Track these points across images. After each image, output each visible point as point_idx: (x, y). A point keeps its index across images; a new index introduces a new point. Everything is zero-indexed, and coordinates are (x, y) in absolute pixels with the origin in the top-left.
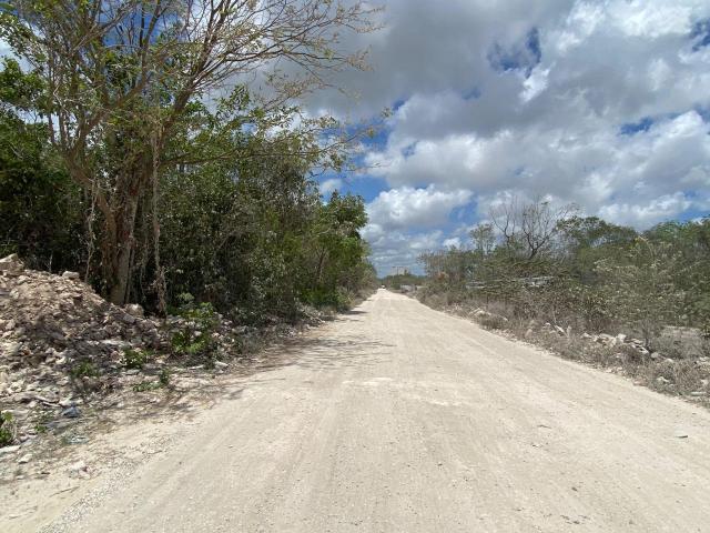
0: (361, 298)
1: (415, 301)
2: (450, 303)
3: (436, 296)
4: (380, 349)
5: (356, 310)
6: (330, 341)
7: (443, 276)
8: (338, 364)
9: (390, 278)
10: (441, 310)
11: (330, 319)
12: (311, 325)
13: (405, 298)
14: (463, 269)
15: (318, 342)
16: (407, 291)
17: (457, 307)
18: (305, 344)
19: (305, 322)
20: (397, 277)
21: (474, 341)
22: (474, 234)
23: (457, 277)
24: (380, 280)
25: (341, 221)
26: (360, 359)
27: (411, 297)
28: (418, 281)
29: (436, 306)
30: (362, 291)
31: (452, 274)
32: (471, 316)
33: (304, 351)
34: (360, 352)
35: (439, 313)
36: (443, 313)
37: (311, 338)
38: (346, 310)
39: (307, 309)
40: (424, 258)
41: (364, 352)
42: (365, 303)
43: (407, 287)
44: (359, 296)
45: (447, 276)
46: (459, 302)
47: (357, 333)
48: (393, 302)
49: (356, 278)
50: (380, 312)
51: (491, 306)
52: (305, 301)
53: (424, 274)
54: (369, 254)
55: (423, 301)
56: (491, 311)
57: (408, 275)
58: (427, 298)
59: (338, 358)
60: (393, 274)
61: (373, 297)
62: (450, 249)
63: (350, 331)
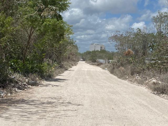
0: (63, 68)
1: (107, 72)
2: (132, 74)
3: (123, 68)
4: (70, 107)
5: (58, 77)
6: (33, 101)
7: (129, 52)
8: (35, 117)
9: (89, 53)
10: (125, 79)
11: (35, 84)
12: (19, 88)
13: (99, 69)
14: (144, 47)
15: (23, 101)
16: (101, 64)
17: (138, 77)
18: (12, 102)
19: (14, 87)
20: (94, 52)
21: (144, 102)
22: (155, 20)
23: (140, 54)
24: (80, 54)
25: (46, 5)
26: (54, 114)
27: (103, 69)
28: (110, 56)
29: (122, 76)
30: (64, 63)
31: (137, 51)
32: (146, 84)
33: (10, 108)
34: (54, 109)
35: (123, 81)
36: (126, 82)
37: (18, 98)
38: (50, 78)
39: (16, 76)
40: (115, 38)
41: (57, 109)
42: (66, 73)
43: (101, 61)
44: (61, 67)
45: (133, 52)
46: (139, 73)
47: (55, 95)
48: (89, 73)
49: (60, 52)
50: (77, 79)
51: (162, 76)
52: (15, 70)
53: (116, 51)
54: (71, 33)
55: (112, 72)
56: (162, 80)
57: (103, 51)
58: (116, 70)
59: (36, 113)
60: (91, 50)
61: (74, 68)
62: (136, 31)
63: (50, 94)
